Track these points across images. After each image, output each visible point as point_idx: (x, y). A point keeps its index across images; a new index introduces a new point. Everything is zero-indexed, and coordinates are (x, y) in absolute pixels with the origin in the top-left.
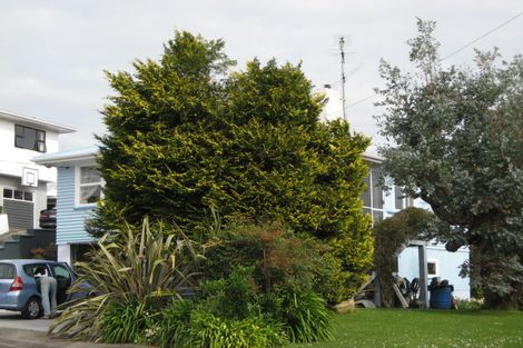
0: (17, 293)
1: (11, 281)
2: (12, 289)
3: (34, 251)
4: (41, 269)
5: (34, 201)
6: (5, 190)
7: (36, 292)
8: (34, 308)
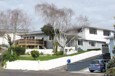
0: (100, 67)
1: (98, 64)
2: (98, 66)
3: (106, 58)
4: (105, 61)
5: (109, 47)
6: (102, 45)
7: (104, 67)
8: (104, 70)
